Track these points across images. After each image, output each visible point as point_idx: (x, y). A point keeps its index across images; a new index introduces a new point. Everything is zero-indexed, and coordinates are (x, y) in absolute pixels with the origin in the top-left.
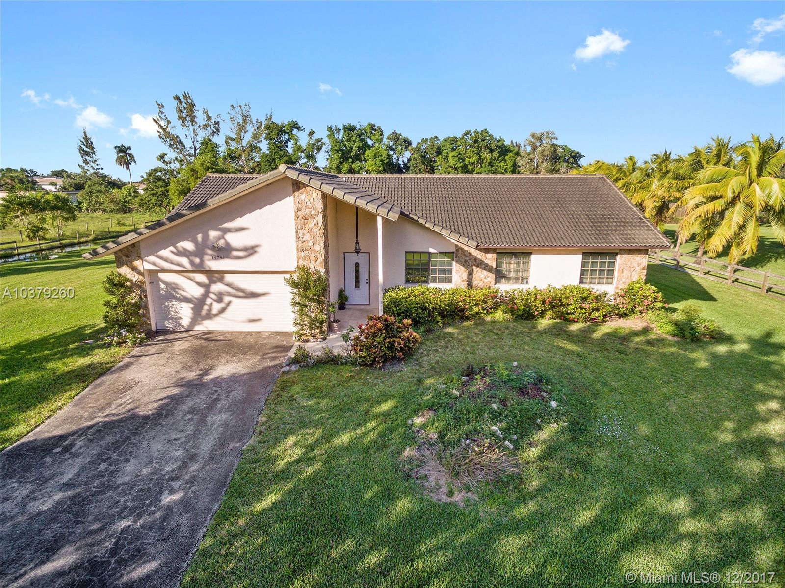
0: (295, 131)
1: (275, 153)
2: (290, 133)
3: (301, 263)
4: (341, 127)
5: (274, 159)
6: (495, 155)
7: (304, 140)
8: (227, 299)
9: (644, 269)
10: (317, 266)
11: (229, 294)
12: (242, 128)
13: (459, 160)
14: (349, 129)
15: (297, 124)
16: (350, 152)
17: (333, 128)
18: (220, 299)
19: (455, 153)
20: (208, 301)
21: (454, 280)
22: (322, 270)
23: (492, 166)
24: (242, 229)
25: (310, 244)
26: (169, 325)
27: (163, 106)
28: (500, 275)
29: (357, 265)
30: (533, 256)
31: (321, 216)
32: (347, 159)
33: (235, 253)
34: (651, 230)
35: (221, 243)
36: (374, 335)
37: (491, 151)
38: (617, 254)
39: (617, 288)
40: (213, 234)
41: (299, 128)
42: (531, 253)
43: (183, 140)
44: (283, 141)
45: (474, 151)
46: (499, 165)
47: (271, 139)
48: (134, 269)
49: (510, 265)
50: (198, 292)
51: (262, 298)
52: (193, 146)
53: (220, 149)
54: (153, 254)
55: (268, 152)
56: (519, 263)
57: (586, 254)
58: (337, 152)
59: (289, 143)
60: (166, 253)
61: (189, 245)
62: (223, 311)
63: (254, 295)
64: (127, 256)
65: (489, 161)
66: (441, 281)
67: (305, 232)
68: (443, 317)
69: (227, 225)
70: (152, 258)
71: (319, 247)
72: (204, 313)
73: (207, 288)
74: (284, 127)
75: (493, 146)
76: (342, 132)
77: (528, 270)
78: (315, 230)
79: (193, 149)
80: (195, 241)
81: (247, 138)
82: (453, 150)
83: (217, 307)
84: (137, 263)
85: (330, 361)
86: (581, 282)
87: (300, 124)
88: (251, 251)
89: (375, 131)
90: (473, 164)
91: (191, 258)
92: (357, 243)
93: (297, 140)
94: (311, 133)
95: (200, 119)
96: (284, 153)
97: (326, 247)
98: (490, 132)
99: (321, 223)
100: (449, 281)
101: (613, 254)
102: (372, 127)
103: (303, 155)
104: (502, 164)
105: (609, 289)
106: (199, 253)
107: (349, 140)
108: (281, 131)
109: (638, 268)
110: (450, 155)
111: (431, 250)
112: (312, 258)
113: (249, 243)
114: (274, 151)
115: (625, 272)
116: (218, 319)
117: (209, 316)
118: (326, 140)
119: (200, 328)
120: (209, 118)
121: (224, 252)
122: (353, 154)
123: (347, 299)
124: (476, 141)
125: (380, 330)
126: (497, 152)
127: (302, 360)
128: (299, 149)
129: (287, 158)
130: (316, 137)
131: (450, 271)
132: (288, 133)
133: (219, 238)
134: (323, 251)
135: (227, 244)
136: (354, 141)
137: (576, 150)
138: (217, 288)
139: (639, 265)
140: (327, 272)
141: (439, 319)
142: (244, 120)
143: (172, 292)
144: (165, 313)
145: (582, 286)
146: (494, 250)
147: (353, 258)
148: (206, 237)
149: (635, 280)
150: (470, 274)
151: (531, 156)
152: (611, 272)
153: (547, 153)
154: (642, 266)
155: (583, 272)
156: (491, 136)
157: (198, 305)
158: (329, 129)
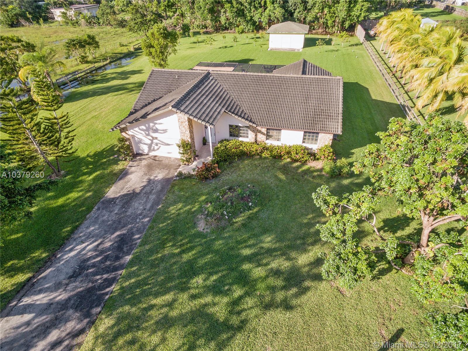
3: (182, 137)
9: (331, 140)
11: (160, 144)
20: (153, 145)
21: (249, 137)
22: (190, 140)
24: (161, 124)
25: (185, 131)
26: (141, 152)
28: (268, 136)
30: (282, 131)
33: (159, 131)
39: (318, 146)
48: (126, 133)
49: (273, 133)
50: (149, 142)
51: (171, 146)
54: (132, 130)
56: (277, 133)
60: (137, 129)
61: (143, 127)
63: (168, 145)
64: (123, 130)
66: (244, 137)
67: (182, 127)
69: (155, 122)
71: (188, 132)
73: (152, 141)
77: (280, 136)
78: (186, 127)
80: (146, 126)
83: (156, 147)
86: (303, 142)
88: (165, 131)
91: (145, 131)
97: (191, 131)
99: (187, 124)
101: (317, 133)
106: (148, 130)
111: (240, 125)
112: (185, 136)
113: (165, 128)
115: (323, 140)
116: (157, 151)
117: (154, 150)
119: (152, 154)
121: (156, 131)
127: (180, 176)
131: (247, 134)
133: (153, 126)
135: (156, 128)
138: (155, 141)
139: (329, 138)
143: (140, 142)
144: (139, 148)
145: (303, 145)
146: (265, 128)
148: (149, 125)
149: (326, 144)
150: (256, 135)
152: (316, 140)
155: (304, 139)
157: (150, 146)
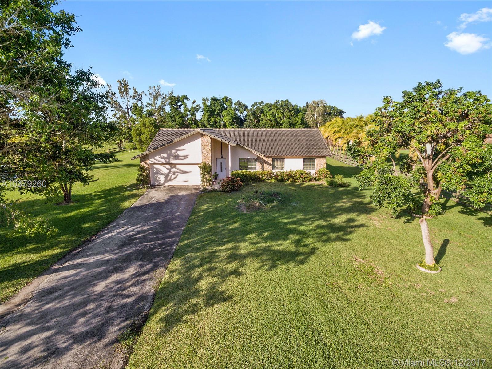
0: (185, 101)
1: (174, 112)
2: (182, 102)
3: (203, 161)
4: (210, 99)
5: (174, 116)
6: (292, 113)
7: (189, 105)
8: (177, 174)
9: (325, 164)
10: (209, 162)
11: (177, 172)
12: (155, 98)
13: (272, 116)
14: (214, 100)
15: (187, 97)
16: (214, 112)
17: (205, 99)
18: (174, 174)
19: (270, 112)
20: (170, 175)
21: (257, 168)
22: (210, 163)
23: (290, 119)
24: (183, 150)
25: (206, 154)
26: (157, 183)
27: (111, 86)
28: (274, 167)
29: (221, 163)
30: (285, 159)
31: (210, 145)
32: (213, 115)
33: (180, 158)
34: (328, 150)
35: (176, 154)
36: (228, 182)
37: (290, 111)
38: (315, 158)
39: (316, 171)
40: (173, 151)
41: (188, 99)
42: (285, 158)
43: (121, 104)
44: (178, 106)
45: (280, 111)
46: (294, 118)
47: (172, 105)
48: (146, 163)
49: (278, 163)
50: (166, 171)
51: (188, 174)
52: (127, 108)
53: (144, 110)
54: (152, 158)
55: (170, 112)
56: (280, 162)
57: (304, 159)
58: (208, 112)
59: (181, 106)
60: (157, 158)
61: (165, 155)
62: (175, 178)
63: (186, 172)
64: (144, 159)
65: (288, 116)
66: (252, 168)
67: (205, 150)
68: (252, 180)
69: (178, 148)
70: (152, 160)
71: (209, 155)
72: (168, 179)
73: (170, 170)
74: (179, 98)
75: (291, 108)
76: (210, 101)
77: (284, 165)
78: (208, 150)
79: (127, 109)
80: (167, 154)
81: (159, 103)
82: (270, 110)
83: (173, 177)
84: (147, 161)
85: (214, 191)
86: (303, 169)
87: (188, 97)
88: (186, 157)
89: (228, 100)
90: (280, 118)
91: (166, 160)
92: (222, 154)
93: (186, 105)
94: (194, 102)
95: (131, 93)
96: (179, 112)
97: (211, 155)
98: (290, 101)
99: (210, 147)
100: (255, 168)
101: (314, 158)
102: (227, 98)
103: (189, 113)
104: (296, 118)
105: (313, 172)
106: (168, 158)
107: (214, 106)
108: (177, 100)
109: (323, 164)
110: (268, 114)
111: (248, 157)
112: (207, 159)
113: (185, 154)
114: (174, 111)
115: (319, 165)
116: (173, 181)
117: (170, 180)
118: (202, 106)
119: (167, 184)
120: (136, 92)
121: (177, 157)
122: (216, 113)
123: (218, 176)
124: (282, 106)
125: (230, 180)
126: (293, 112)
127: (205, 190)
128: (187, 110)
129: (181, 115)
130: (196, 104)
131: (256, 165)
132: (181, 101)
133: (175, 153)
134: (211, 157)
135: (178, 154)
136: (217, 106)
137: (341, 109)
138: (173, 170)
139: (323, 162)
140: (212, 164)
141: (250, 181)
142: (156, 94)
143: (158, 172)
144: (155, 179)
145: (303, 170)
146: (271, 157)
147: (220, 161)
148: (171, 152)
149: (322, 168)
150: (263, 166)
151: (313, 113)
152: (314, 165)
153: (321, 111)
154: (324, 163)
155: (304, 165)
156: (290, 103)
157: (167, 176)
158: (204, 99)
